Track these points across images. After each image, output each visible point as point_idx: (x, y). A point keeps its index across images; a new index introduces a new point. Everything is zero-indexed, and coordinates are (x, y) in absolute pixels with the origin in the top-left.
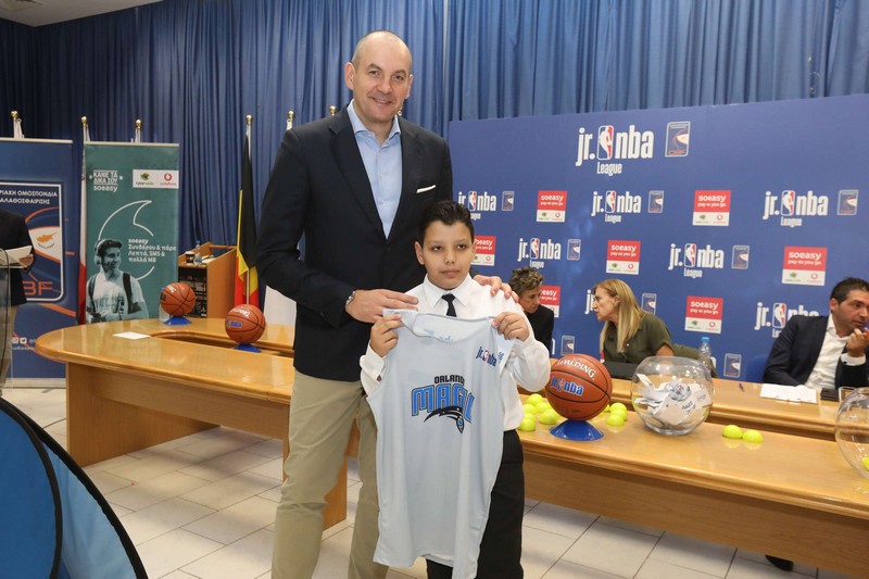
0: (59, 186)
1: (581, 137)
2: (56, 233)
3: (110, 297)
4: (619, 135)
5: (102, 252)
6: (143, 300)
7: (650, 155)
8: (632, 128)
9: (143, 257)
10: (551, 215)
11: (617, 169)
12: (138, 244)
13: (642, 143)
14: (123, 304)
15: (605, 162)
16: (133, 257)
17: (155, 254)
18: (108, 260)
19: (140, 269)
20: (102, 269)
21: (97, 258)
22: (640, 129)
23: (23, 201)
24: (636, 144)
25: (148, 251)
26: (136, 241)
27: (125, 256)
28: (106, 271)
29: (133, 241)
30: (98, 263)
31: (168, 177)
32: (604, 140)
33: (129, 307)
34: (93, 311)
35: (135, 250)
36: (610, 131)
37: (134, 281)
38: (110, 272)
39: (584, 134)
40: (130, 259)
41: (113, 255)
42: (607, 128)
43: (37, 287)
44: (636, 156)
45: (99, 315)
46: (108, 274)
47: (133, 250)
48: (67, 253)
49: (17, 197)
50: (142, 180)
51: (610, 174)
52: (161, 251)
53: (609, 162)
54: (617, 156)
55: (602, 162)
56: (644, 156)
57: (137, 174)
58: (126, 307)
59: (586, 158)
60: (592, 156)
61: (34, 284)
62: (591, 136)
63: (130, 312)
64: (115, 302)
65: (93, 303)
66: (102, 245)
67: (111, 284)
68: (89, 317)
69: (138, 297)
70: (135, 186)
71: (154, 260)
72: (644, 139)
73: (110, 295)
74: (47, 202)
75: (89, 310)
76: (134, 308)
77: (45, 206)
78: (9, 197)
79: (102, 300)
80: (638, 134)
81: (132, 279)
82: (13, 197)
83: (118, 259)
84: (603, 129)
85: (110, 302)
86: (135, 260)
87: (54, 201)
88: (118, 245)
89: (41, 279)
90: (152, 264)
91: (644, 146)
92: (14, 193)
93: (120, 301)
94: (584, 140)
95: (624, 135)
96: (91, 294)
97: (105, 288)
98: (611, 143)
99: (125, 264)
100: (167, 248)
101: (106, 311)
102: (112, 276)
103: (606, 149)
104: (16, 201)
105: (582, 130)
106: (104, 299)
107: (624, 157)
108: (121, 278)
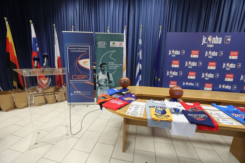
0: (89, 46)
1: (204, 38)
2: (88, 61)
3: (103, 79)
4: (213, 38)
5: (101, 66)
6: (113, 80)
7: (221, 43)
8: (217, 36)
9: (113, 67)
10: (194, 56)
11: (212, 46)
12: (111, 64)
13: (219, 40)
14: (107, 81)
15: (209, 44)
16: (110, 67)
17: (116, 66)
18: (103, 68)
19: (112, 71)
20: (101, 71)
21: (99, 68)
22: (219, 37)
23: (78, 51)
24: (217, 40)
25: (114, 66)
26: (111, 63)
27: (108, 67)
28: (102, 72)
29: (110, 63)
30: (100, 69)
31: (121, 44)
32: (209, 39)
33: (109, 82)
34: (98, 83)
35: (111, 65)
36: (211, 37)
37: (110, 74)
38: (103, 72)
39: (204, 37)
40: (109, 68)
41: (104, 67)
42: (210, 36)
43: (83, 77)
44: (217, 43)
45: (100, 84)
46: (103, 73)
47: (110, 66)
48: (92, 67)
49: (77, 50)
50: (113, 45)
51: (210, 47)
52: (118, 66)
53: (210, 44)
54: (212, 43)
55: (208, 44)
56: (219, 43)
57: (111, 43)
58: (108, 82)
59: (204, 43)
60: (206, 43)
61: (82, 76)
62: (206, 38)
63: (109, 83)
64: (105, 81)
65: (98, 81)
66: (101, 64)
67: (103, 75)
68: (97, 85)
69: (111, 79)
70: (111, 46)
71: (116, 68)
72: (219, 39)
73: (103, 78)
74: (86, 51)
75: (97, 83)
76: (110, 82)
77: (85, 53)
78: (74, 50)
79: (101, 80)
80: (218, 38)
81: (109, 74)
82: (75, 50)
83: (106, 68)
84: (209, 37)
85: (103, 81)
86: (110, 68)
87: (88, 51)
88: (105, 64)
89: (84, 74)
90: (115, 69)
91: (219, 41)
92: (76, 49)
93: (106, 80)
94: (204, 39)
95: (215, 38)
96: (98, 78)
97: (102, 77)
98: (211, 40)
99: (108, 69)
100: (120, 65)
101: (102, 83)
102: (104, 73)
103: (210, 41)
104: (76, 51)
105: (204, 36)
106: (102, 80)
107: (214, 43)
108: (106, 74)
